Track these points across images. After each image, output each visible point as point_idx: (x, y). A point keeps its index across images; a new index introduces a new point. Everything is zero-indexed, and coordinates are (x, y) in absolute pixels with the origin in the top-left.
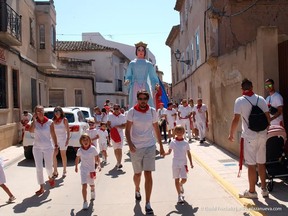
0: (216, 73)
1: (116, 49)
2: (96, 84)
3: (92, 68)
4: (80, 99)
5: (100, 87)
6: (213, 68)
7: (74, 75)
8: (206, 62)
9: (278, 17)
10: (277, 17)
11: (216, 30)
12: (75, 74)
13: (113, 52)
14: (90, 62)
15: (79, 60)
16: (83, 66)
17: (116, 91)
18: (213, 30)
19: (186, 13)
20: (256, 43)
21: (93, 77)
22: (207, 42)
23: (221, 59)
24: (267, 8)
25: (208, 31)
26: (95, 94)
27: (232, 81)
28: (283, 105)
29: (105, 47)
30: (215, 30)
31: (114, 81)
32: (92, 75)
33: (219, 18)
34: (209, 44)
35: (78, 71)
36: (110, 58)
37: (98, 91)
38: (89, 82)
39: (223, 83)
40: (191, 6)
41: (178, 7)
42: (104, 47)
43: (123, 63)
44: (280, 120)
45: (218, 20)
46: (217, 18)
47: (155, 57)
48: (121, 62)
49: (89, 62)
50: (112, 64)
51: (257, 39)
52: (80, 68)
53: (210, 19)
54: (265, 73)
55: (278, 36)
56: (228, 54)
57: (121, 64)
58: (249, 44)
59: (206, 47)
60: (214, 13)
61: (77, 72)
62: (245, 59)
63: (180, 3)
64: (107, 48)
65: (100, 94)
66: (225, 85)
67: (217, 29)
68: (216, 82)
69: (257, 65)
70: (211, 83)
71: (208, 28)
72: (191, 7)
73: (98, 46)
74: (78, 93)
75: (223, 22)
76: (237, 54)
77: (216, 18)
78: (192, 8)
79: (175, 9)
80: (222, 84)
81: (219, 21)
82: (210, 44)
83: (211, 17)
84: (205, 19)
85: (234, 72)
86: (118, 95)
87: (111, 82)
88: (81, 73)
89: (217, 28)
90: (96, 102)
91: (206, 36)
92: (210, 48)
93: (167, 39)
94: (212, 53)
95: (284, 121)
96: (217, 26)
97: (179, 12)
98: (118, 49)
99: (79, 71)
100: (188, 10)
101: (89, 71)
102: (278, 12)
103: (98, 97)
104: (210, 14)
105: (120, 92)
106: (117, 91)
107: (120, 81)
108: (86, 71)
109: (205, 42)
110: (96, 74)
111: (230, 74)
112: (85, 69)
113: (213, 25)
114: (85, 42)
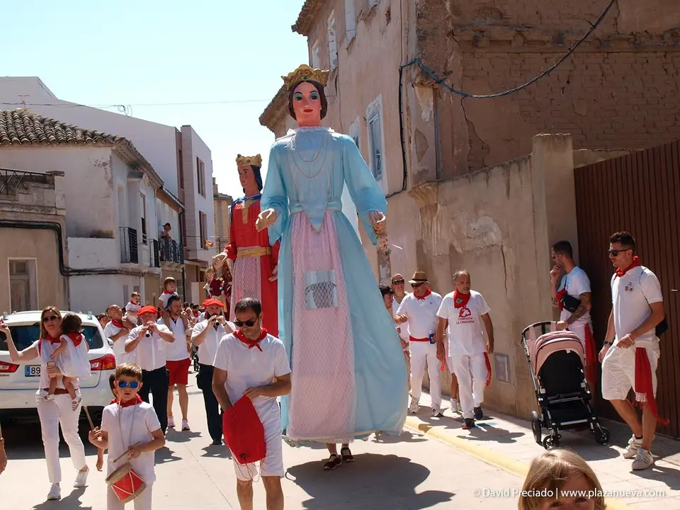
0: (435, 218)
1: (122, 139)
2: (67, 243)
3: (57, 197)
4: (22, 288)
5: (80, 252)
6: (426, 207)
7: (8, 218)
8: (404, 189)
9: (571, 84)
10: (568, 82)
11: (430, 116)
12: (9, 214)
13: (114, 148)
14: (48, 178)
15: (18, 174)
16: (32, 190)
17: (122, 262)
18: (424, 113)
19: (333, 46)
20: (531, 166)
21: (58, 221)
22: (406, 140)
23: (449, 188)
24: (546, 62)
25: (409, 114)
26: (66, 272)
27: (478, 242)
28: (590, 291)
29: (86, 131)
30: (427, 114)
31: (116, 234)
32: (56, 217)
33: (437, 86)
34: (411, 148)
35: (18, 204)
36: (105, 164)
37: (73, 262)
38: (48, 237)
39: (455, 244)
40: (350, 36)
41: (304, 25)
42: (84, 133)
43: (136, 180)
44: (585, 322)
45: (435, 90)
46: (433, 85)
47: (209, 151)
48: (131, 175)
49: (45, 178)
50: (111, 182)
51: (532, 159)
52: (22, 198)
53: (416, 88)
54: (551, 228)
55: (574, 153)
56: (468, 180)
57: (132, 182)
58: (514, 166)
59: (404, 154)
60: (425, 74)
61: (15, 210)
62: (508, 197)
63: (312, 17)
64: (93, 135)
65: (80, 272)
66: (459, 250)
67: (431, 112)
68: (434, 242)
69: (533, 211)
70: (419, 245)
71: (408, 108)
72: (354, 39)
73: (64, 127)
74: (17, 272)
75: (445, 94)
76: (487, 182)
77: (430, 87)
78: (356, 42)
79: (295, 28)
80: (452, 248)
81: (437, 95)
82: (416, 148)
83: (416, 82)
84: (401, 85)
85: (483, 221)
86: (127, 273)
87: (108, 235)
88: (26, 211)
89: (431, 109)
90: (69, 296)
91: (405, 127)
92: (415, 157)
93: (266, 110)
94: (420, 169)
95: (592, 324)
96: (432, 104)
97: (306, 38)
98: (129, 139)
99: (21, 206)
100: (340, 43)
101: (47, 205)
102: (571, 71)
103: (74, 281)
104: (414, 76)
105: (132, 266)
106: (126, 262)
107: (132, 233)
108: (41, 204)
109: (403, 143)
110: (67, 213)
111: (473, 225)
112: (36, 198)
113: (422, 102)
114: (16, 115)
